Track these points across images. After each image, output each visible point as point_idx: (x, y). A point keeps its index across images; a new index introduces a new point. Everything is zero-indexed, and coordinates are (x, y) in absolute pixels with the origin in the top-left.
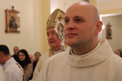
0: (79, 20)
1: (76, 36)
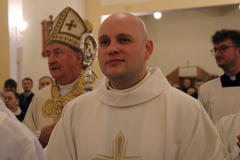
0: (125, 40)
1: (123, 63)
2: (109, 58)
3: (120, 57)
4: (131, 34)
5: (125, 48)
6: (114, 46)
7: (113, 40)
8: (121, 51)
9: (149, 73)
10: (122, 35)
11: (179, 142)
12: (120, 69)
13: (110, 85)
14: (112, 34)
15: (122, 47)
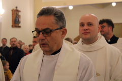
1: (89, 34)
2: (83, 32)
3: (88, 31)
4: (93, 22)
5: (90, 28)
6: (86, 27)
7: (86, 25)
8: (89, 29)
9: (99, 38)
10: (89, 23)
11: (111, 66)
12: (88, 36)
13: (83, 42)
14: (85, 22)
15: (89, 27)
